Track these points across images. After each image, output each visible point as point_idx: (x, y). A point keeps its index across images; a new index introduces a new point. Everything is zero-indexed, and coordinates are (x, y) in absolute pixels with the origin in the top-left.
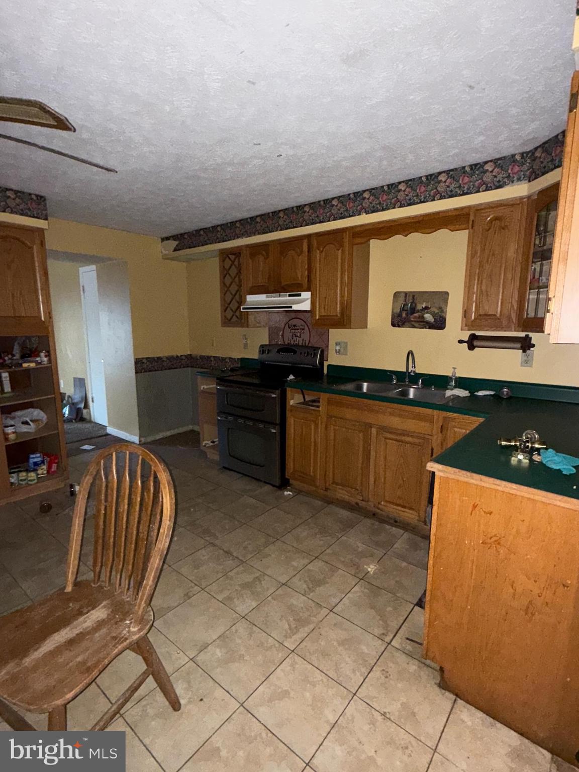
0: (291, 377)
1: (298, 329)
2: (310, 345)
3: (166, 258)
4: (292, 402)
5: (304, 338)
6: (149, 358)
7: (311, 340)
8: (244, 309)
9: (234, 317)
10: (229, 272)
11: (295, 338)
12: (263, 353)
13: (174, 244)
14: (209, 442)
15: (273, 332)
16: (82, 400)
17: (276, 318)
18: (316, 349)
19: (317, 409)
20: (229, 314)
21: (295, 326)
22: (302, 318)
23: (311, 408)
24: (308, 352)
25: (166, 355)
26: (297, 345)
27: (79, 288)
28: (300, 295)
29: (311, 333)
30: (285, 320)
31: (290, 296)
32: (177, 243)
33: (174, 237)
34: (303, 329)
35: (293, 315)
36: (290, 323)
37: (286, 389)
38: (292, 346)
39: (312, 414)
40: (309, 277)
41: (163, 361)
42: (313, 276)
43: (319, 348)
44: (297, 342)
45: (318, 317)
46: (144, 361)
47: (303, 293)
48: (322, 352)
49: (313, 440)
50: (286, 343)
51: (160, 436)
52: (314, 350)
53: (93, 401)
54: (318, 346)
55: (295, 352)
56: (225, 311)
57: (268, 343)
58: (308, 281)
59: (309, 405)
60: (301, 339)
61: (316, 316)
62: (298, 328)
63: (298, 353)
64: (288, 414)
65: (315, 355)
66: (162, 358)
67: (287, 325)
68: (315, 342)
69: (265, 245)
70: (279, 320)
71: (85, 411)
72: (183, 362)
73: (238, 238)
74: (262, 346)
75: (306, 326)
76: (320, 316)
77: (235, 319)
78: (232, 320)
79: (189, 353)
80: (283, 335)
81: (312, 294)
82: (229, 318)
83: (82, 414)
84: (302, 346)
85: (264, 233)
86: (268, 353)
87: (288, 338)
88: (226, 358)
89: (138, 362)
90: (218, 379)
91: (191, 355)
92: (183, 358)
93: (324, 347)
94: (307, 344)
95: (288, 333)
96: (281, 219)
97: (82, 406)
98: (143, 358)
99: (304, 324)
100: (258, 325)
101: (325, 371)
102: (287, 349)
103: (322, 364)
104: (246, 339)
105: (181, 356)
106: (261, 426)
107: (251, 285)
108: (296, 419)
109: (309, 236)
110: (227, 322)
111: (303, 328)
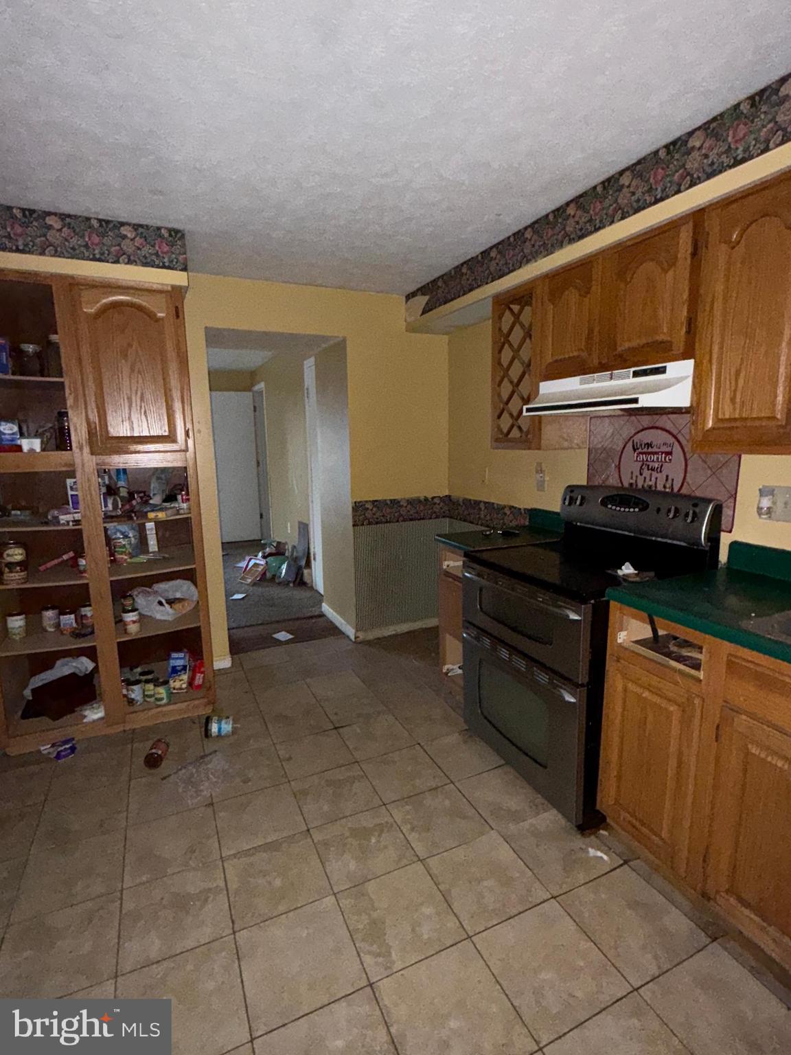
0: (627, 569)
1: (656, 453)
2: (684, 491)
3: (411, 328)
4: (622, 637)
5: (670, 475)
6: (376, 501)
7: (688, 479)
8: (529, 410)
9: (515, 429)
10: (510, 338)
11: (646, 473)
12: (570, 504)
13: (422, 300)
14: (456, 667)
15: (597, 458)
16: (304, 554)
17: (606, 429)
18: (698, 502)
19: (693, 672)
20: (506, 422)
21: (649, 445)
22: (669, 426)
23: (673, 663)
24: (677, 510)
25: (408, 496)
26: (650, 491)
27: (304, 392)
28: (662, 371)
29: (689, 463)
30: (627, 431)
31: (636, 374)
32: (427, 298)
33: (422, 290)
34: (670, 453)
35: (646, 420)
36: (636, 439)
37: (607, 603)
38: (637, 490)
39: (676, 684)
40: (691, 323)
41: (402, 506)
42: (702, 319)
43: (709, 501)
44: (652, 483)
45: (710, 424)
46: (369, 506)
47: (671, 366)
48: (718, 511)
49: (673, 749)
50: (626, 484)
51: (390, 631)
52: (695, 505)
53: (314, 559)
54: (708, 495)
55: (644, 507)
56: (499, 417)
57: (585, 483)
58: (688, 332)
59: (669, 655)
60: (661, 478)
61: (704, 422)
62: (655, 449)
63: (652, 508)
64: (611, 666)
65: (697, 518)
66: (399, 502)
67: (631, 442)
68: (700, 483)
69: (584, 266)
70: (610, 434)
71: (306, 571)
72: (437, 508)
73: (528, 261)
74: (571, 489)
75: (677, 446)
76: (717, 420)
77: (515, 433)
78: (511, 436)
79: (447, 493)
80: (618, 467)
81: (696, 366)
82: (505, 431)
83: (302, 574)
84: (664, 494)
85: (581, 237)
86: (581, 504)
87: (630, 473)
88: (504, 507)
89: (358, 507)
90: (466, 555)
91: (450, 496)
92: (436, 501)
93: (721, 496)
94: (676, 490)
95: (631, 464)
96: (625, 190)
97: (303, 563)
98: (367, 502)
99: (672, 440)
100: (566, 444)
101: (723, 556)
102: (624, 498)
103: (714, 540)
104: (542, 471)
105: (433, 498)
106: (543, 678)
107: (550, 360)
108: (630, 685)
109: (698, 216)
110: (502, 439)
111: (669, 449)
